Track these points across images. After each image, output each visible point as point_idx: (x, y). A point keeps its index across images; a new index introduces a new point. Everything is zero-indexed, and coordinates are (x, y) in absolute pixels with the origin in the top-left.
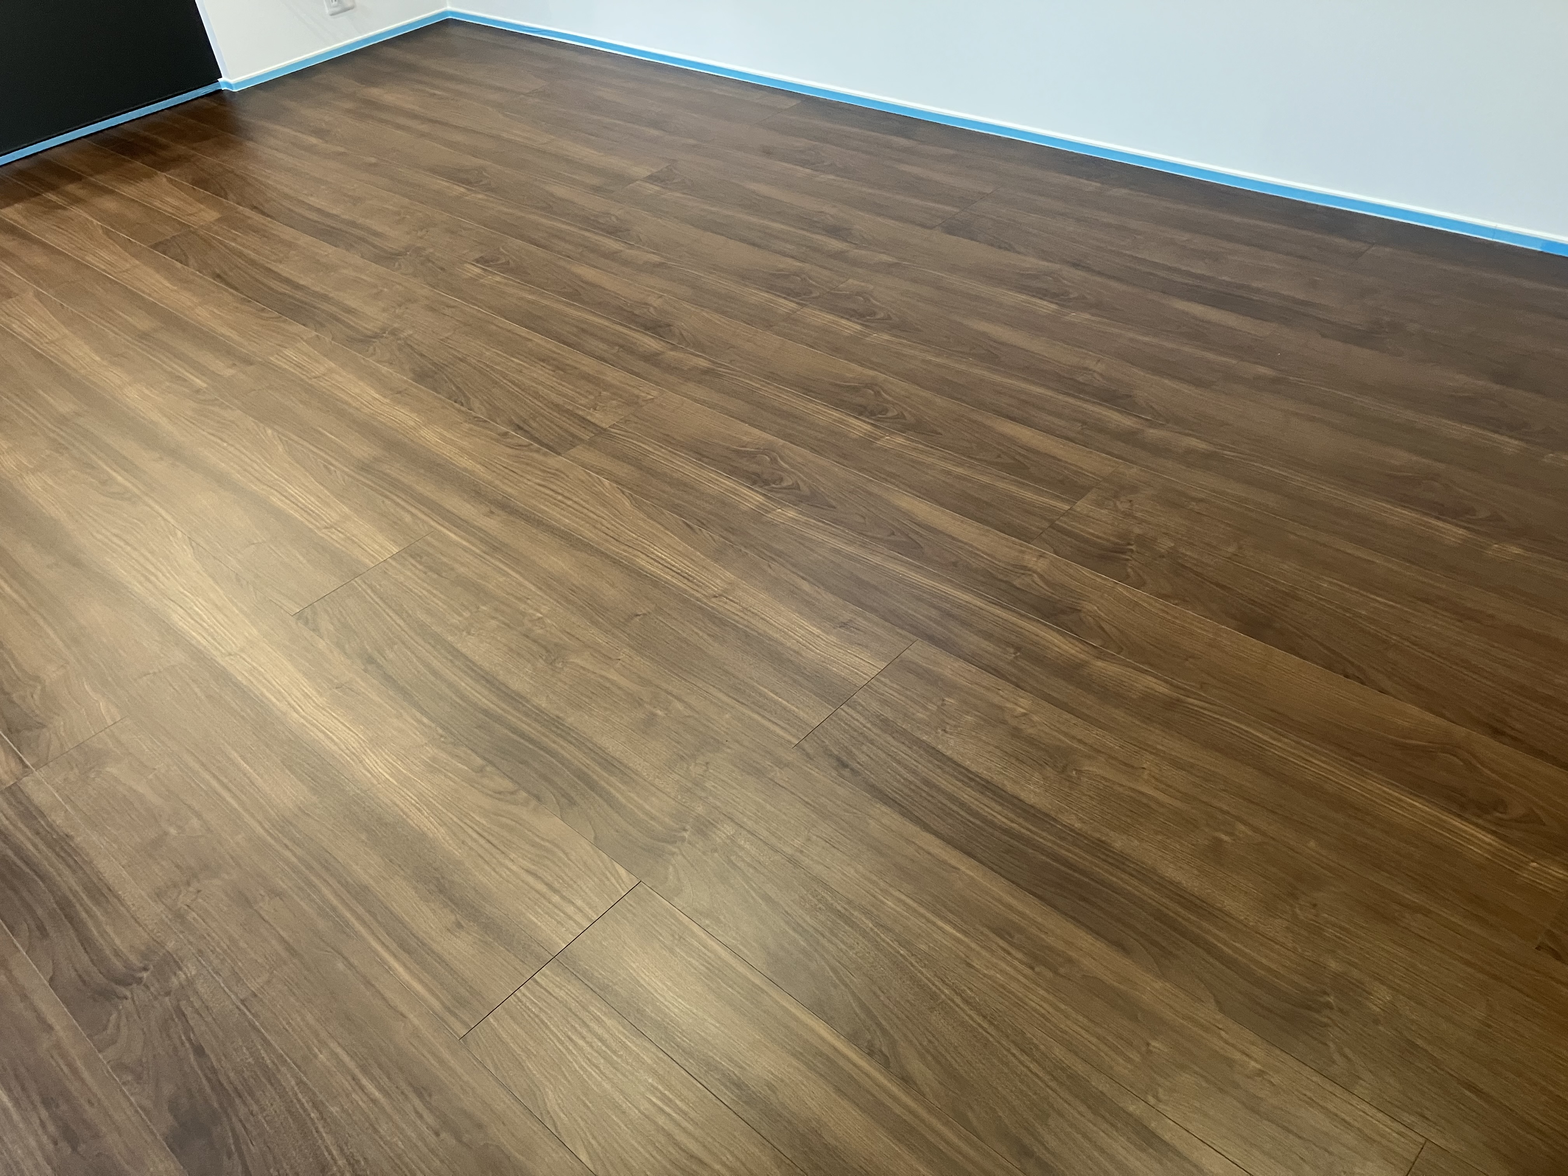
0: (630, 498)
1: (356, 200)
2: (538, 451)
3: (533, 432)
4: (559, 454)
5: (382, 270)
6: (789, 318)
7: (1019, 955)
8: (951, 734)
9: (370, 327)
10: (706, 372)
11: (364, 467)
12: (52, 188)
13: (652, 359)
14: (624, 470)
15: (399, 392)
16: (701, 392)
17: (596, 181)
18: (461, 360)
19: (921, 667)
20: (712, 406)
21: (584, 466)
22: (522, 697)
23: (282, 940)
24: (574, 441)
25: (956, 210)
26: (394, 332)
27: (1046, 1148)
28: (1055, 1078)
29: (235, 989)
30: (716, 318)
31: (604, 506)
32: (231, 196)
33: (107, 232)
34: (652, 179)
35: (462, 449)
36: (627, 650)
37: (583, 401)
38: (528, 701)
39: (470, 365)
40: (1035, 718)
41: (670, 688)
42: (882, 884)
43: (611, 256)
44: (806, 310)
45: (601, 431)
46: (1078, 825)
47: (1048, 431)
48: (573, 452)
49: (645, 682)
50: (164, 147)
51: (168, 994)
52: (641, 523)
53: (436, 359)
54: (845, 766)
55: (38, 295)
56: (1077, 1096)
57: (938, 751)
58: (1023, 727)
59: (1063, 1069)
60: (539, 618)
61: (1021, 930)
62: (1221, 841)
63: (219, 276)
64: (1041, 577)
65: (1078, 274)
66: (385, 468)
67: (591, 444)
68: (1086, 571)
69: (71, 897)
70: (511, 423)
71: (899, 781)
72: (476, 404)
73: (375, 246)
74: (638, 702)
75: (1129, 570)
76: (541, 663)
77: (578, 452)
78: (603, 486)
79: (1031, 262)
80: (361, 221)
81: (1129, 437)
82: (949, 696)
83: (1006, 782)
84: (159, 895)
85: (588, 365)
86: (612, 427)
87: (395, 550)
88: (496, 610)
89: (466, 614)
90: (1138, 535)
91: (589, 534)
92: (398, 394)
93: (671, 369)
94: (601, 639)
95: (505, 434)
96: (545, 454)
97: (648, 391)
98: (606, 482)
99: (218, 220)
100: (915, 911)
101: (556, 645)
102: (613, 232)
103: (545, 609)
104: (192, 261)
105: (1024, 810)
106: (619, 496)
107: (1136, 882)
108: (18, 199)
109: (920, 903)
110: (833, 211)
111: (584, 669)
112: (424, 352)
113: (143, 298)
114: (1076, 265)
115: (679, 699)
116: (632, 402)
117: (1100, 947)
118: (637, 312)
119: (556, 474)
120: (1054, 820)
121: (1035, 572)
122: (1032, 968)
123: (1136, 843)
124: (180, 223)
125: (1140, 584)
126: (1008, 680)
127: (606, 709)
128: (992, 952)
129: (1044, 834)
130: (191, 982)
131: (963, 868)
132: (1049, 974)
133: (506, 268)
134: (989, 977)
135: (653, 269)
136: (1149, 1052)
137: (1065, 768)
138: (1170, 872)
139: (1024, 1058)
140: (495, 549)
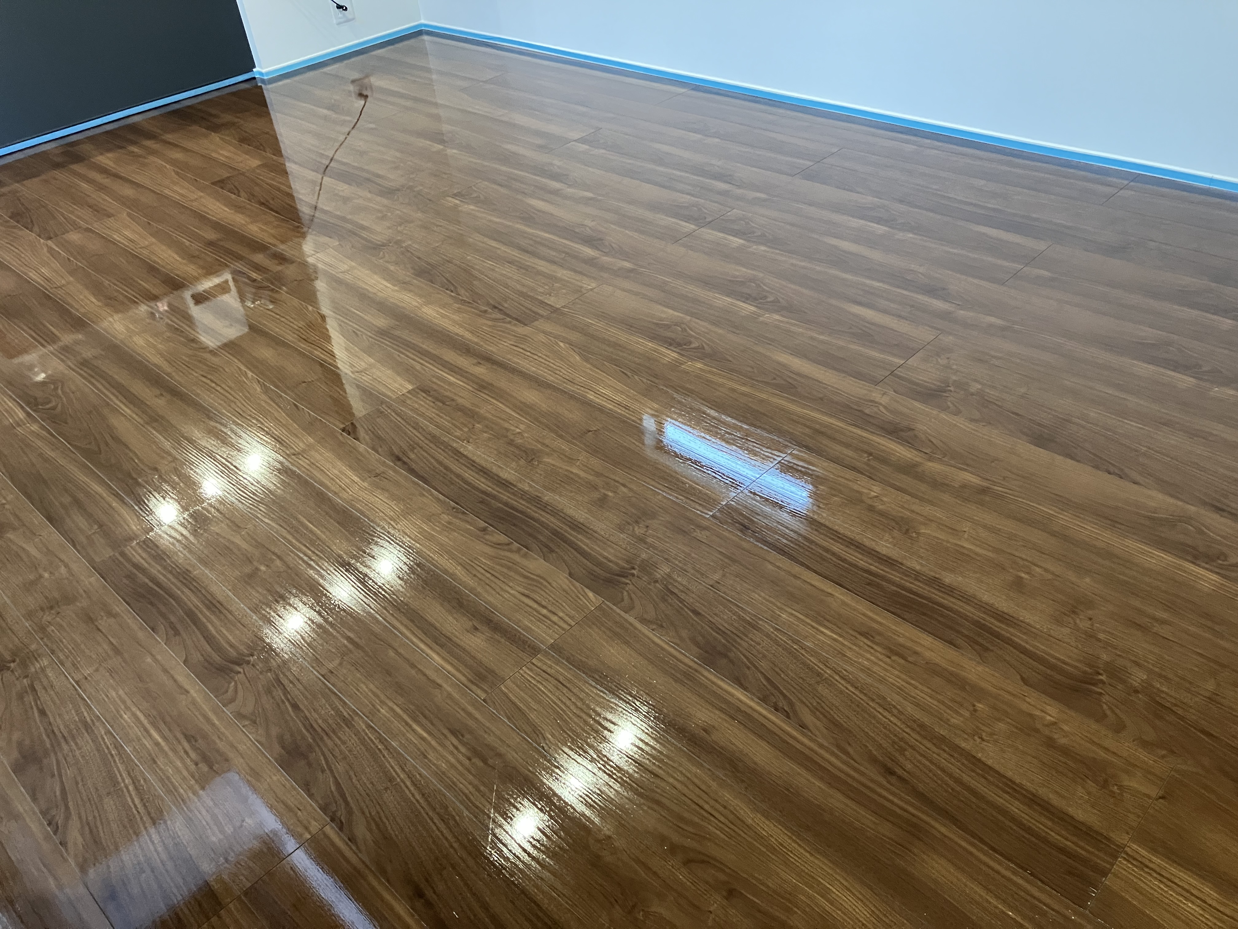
0: (580, 354)
1: (362, 153)
2: (510, 323)
3: (505, 310)
4: (526, 325)
5: (385, 201)
6: (689, 235)
7: (879, 649)
8: (824, 508)
9: (378, 238)
10: (629, 271)
11: (383, 333)
12: (134, 143)
13: (591, 262)
14: (574, 336)
15: (404, 283)
16: (627, 285)
17: (539, 141)
18: (448, 261)
19: (800, 466)
20: (637, 294)
21: (544, 332)
22: (511, 483)
23: (349, 639)
24: (536, 316)
25: (811, 163)
26: (398, 242)
27: (905, 770)
28: (908, 726)
30: (636, 235)
31: (561, 360)
32: (268, 150)
33: (177, 173)
34: (582, 140)
35: (454, 321)
36: (584, 453)
37: (541, 290)
38: (515, 486)
39: (456, 265)
40: (885, 499)
41: (617, 479)
42: (779, 604)
43: (555, 192)
44: (702, 229)
45: (556, 310)
46: (918, 568)
47: (885, 312)
48: (536, 323)
49: (598, 475)
50: (215, 116)
51: (269, 671)
52: (589, 371)
53: (429, 260)
54: (748, 528)
55: (129, 215)
56: (925, 738)
57: (815, 520)
58: (876, 504)
59: (914, 721)
60: (519, 433)
61: (880, 634)
62: (1021, 578)
63: (263, 204)
64: (885, 407)
65: (903, 208)
66: (397, 333)
67: (548, 318)
68: (917, 404)
69: (194, 609)
70: (488, 304)
72: (462, 292)
73: (379, 185)
74: (595, 488)
75: (949, 403)
76: (522, 462)
77: (540, 324)
78: (560, 346)
79: (869, 200)
80: (366, 167)
81: (945, 316)
83: (865, 540)
85: (542, 266)
86: (564, 307)
87: (410, 387)
88: (487, 427)
89: (466, 430)
90: (955, 381)
91: (550, 378)
92: (404, 285)
93: (603, 268)
94: (565, 447)
95: (485, 311)
96: (515, 325)
97: (589, 284)
98: (562, 344)
99: (259, 166)
100: (803, 621)
101: (533, 450)
102: (555, 177)
103: (522, 427)
104: (242, 194)
105: (880, 558)
106: (572, 353)
107: (962, 604)
108: (109, 150)
109: (807, 616)
110: (719, 163)
111: (554, 465)
112: (421, 256)
113: (208, 219)
114: (901, 201)
115: (624, 485)
116: (578, 291)
117: (938, 645)
118: (577, 230)
119: (523, 339)
120: (902, 564)
121: (881, 404)
122: (890, 658)
123: (960, 579)
124: (231, 168)
125: (957, 413)
126: (864, 474)
127: (571, 492)
128: (860, 647)
129: (894, 573)
130: (285, 663)
131: (837, 594)
132: (902, 661)
133: (477, 201)
134: (859, 663)
135: (587, 201)
136: (975, 711)
137: (907, 531)
138: (986, 597)
139: (886, 714)
140: (484, 387)
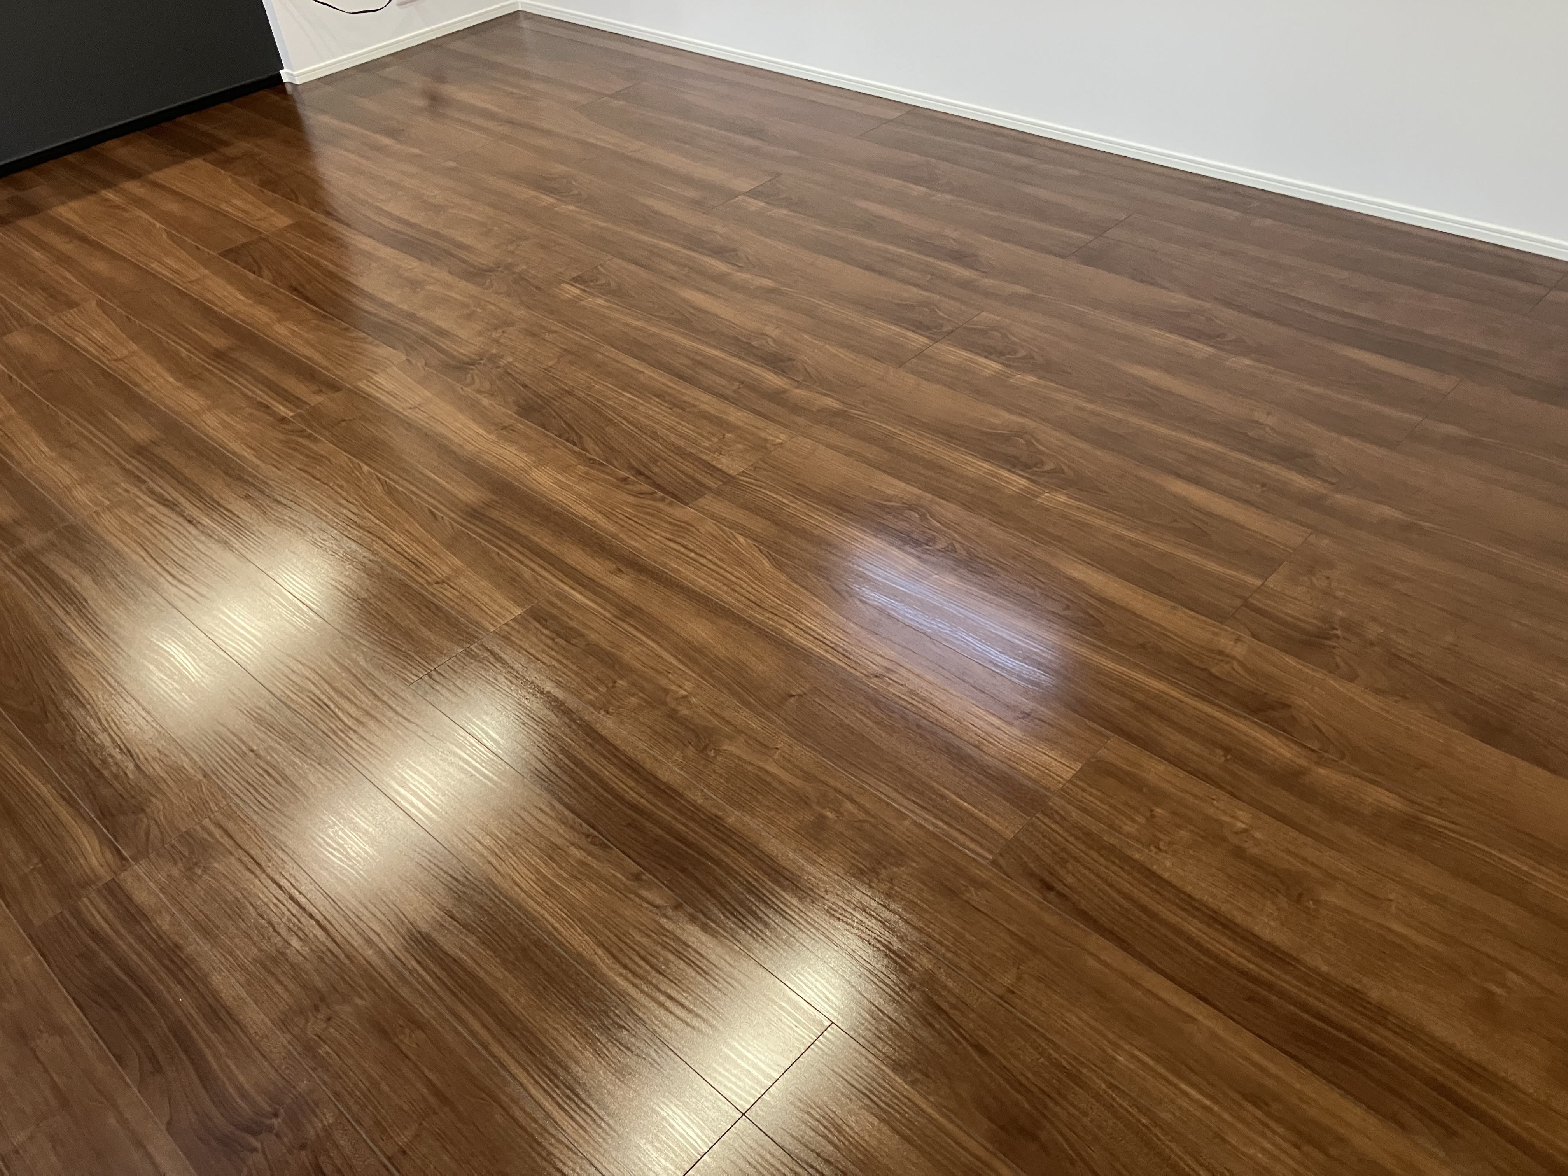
0: (769, 557)
1: (437, 209)
2: (663, 500)
3: (656, 479)
4: (687, 504)
5: (473, 289)
6: (920, 354)
7: (1281, 1130)
8: (1166, 852)
9: (465, 351)
10: (836, 413)
11: (474, 514)
12: (108, 185)
13: (776, 397)
14: (758, 525)
15: (504, 428)
16: (833, 437)
17: (691, 193)
18: (569, 393)
19: (1121, 769)
20: (849, 453)
21: (713, 517)
22: (674, 791)
23: (429, 1084)
24: (700, 490)
25: (1090, 238)
26: (493, 359)
29: (381, 1143)
30: (842, 353)
31: (741, 566)
32: (302, 200)
33: (171, 236)
34: (754, 194)
35: (579, 495)
36: (785, 738)
37: (707, 444)
38: (681, 796)
39: (579, 399)
40: (1258, 835)
41: (839, 786)
42: (1110, 1035)
43: (720, 278)
44: (938, 345)
45: (728, 479)
46: (1324, 968)
47: (1225, 493)
48: (701, 502)
49: (808, 776)
50: (226, 144)
51: (303, 1147)
52: (784, 587)
53: (541, 391)
54: (1050, 888)
55: (100, 304)
57: (1154, 874)
58: (1246, 845)
60: (684, 697)
61: (1277, 1098)
62: (1491, 993)
63: (296, 289)
64: (1241, 663)
65: (1231, 314)
66: (495, 514)
67: (719, 493)
68: (1290, 661)
70: (631, 467)
71: (1114, 909)
72: (590, 444)
73: (464, 261)
74: (803, 801)
75: (1338, 659)
76: (691, 751)
77: (708, 502)
78: (738, 543)
79: (1179, 299)
80: (444, 232)
81: (1313, 502)
82: (1158, 806)
83: (1235, 913)
84: (284, 1023)
85: (707, 402)
86: (743, 474)
87: (518, 612)
88: (634, 684)
89: (603, 689)
90: (1342, 619)
91: (729, 599)
92: (504, 430)
93: (797, 409)
94: (755, 724)
95: (625, 480)
96: (671, 504)
97: (777, 435)
98: (741, 539)
99: (289, 226)
100: (1152, 1069)
101: (706, 727)
102: (719, 252)
103: (688, 686)
104: (266, 272)
105: (1261, 948)
106: (757, 554)
107: (1401, 1042)
108: (74, 197)
109: (1157, 1059)
110: (956, 235)
111: (739, 758)
112: (528, 382)
113: (215, 312)
114: (1227, 303)
115: (852, 801)
116: (760, 446)
117: (1373, 1123)
118: (754, 343)
119: (683, 526)
120: (1296, 959)
121: (1234, 658)
122: (1299, 1148)
123: (1394, 992)
124: (250, 229)
125: (1352, 678)
126: (1221, 788)
127: (770, 809)
128: (1247, 1124)
129: (1288, 978)
130: (328, 1131)
131: (1200, 1018)
132: (1320, 1157)
133: (608, 291)
134: (1251, 1158)
135: (768, 294)
137: (1299, 899)
138: (1441, 1031)
140: (628, 614)
